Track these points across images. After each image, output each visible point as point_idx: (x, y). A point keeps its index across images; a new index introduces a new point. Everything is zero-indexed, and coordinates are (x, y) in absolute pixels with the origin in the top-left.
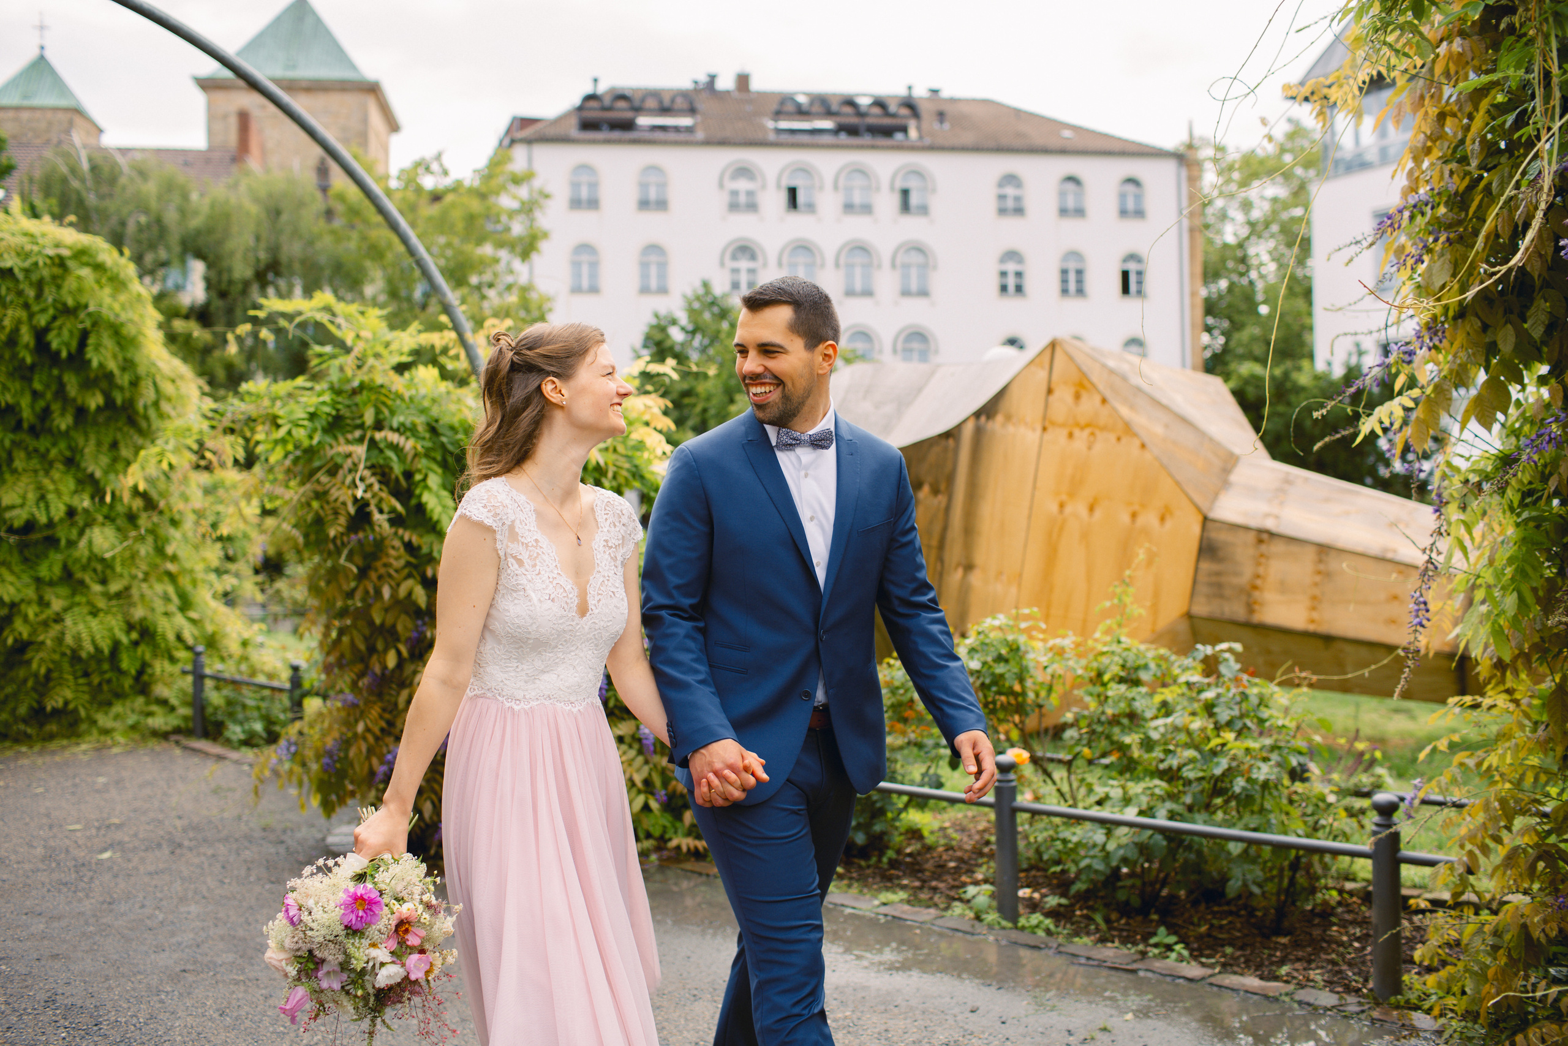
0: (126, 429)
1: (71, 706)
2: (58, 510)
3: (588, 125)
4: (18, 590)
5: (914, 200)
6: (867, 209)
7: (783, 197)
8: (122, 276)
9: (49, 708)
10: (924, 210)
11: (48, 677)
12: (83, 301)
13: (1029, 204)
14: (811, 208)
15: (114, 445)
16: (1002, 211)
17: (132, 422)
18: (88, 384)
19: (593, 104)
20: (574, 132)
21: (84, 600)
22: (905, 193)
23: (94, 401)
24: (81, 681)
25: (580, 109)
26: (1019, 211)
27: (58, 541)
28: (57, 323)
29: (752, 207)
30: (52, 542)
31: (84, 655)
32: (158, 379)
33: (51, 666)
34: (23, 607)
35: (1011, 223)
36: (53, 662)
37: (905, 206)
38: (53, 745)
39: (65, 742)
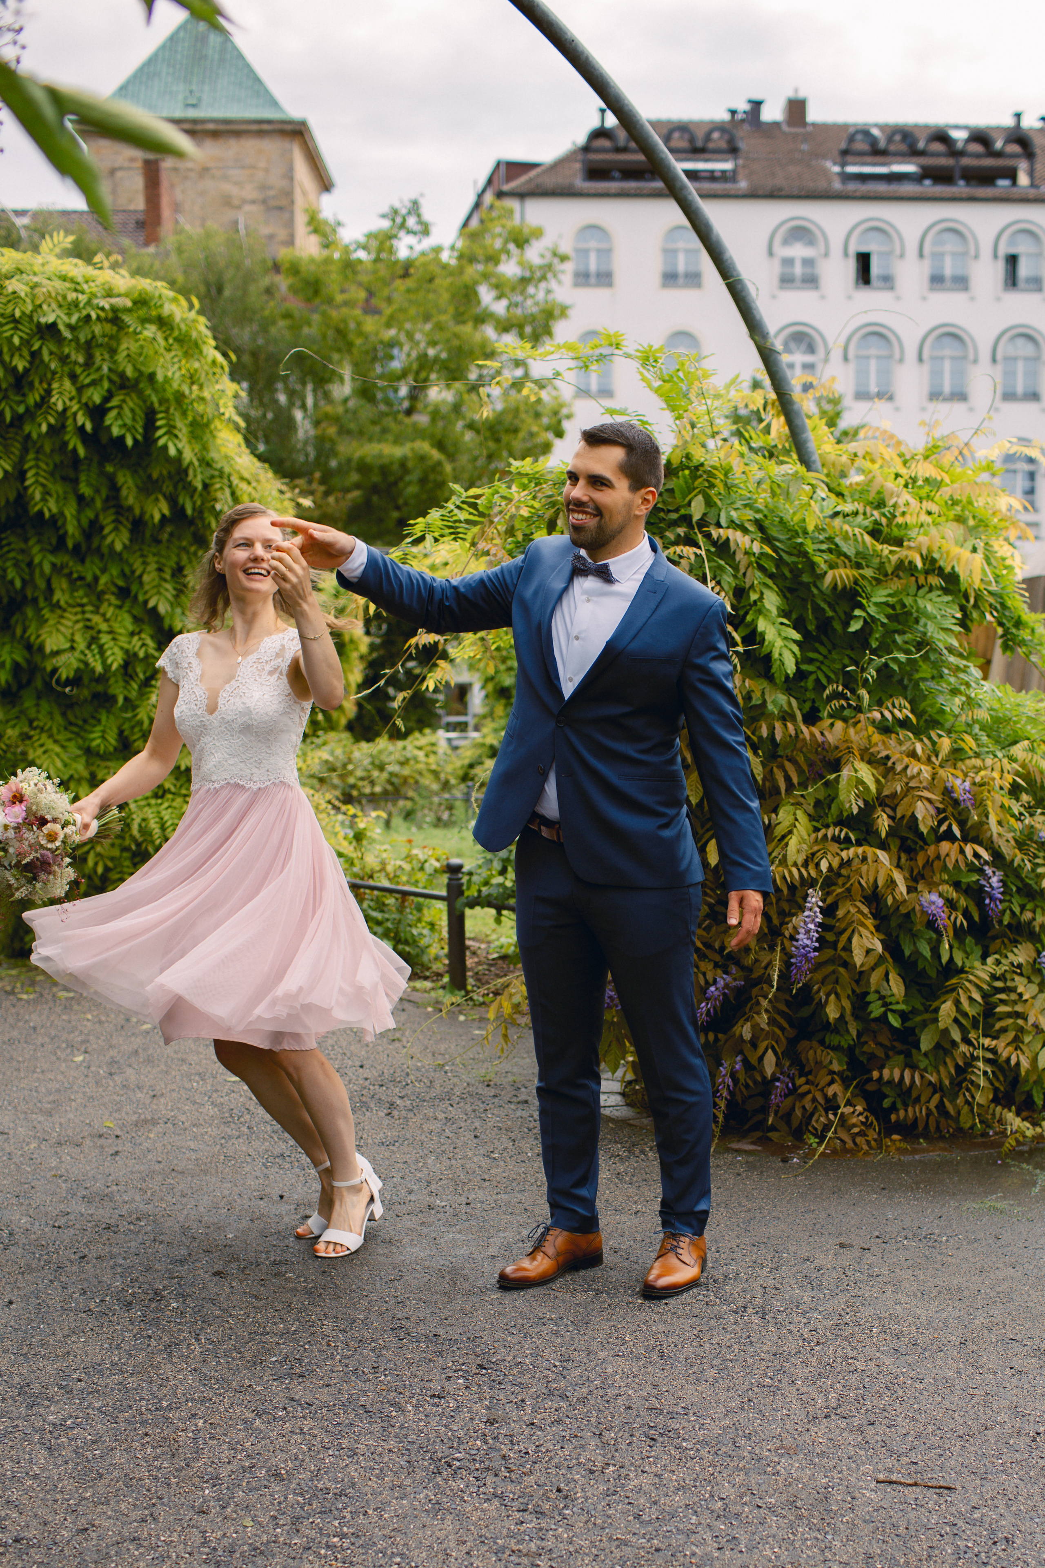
7: (851, 267)
14: (889, 282)
29: (811, 281)
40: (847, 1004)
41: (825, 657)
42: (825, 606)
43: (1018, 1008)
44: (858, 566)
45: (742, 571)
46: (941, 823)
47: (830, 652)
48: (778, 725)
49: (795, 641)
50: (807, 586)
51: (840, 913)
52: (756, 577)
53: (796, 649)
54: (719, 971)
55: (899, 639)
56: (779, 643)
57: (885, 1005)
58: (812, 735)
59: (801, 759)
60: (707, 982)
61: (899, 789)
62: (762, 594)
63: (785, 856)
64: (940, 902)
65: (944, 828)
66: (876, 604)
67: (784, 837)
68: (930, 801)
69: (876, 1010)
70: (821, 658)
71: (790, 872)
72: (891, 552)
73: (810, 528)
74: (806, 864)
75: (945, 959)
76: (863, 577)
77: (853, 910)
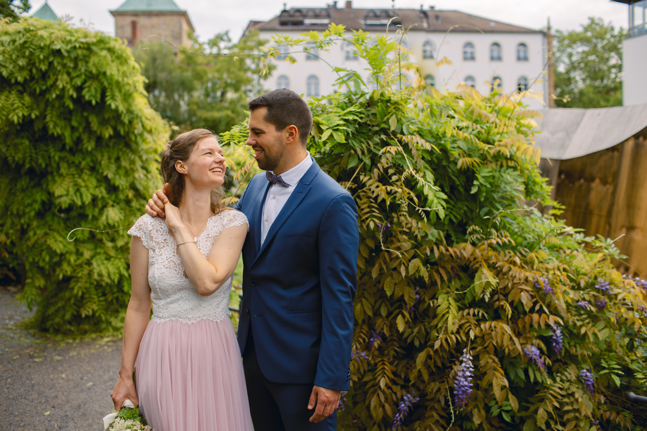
0: (124, 149)
1: (97, 314)
2: (88, 199)
3: (283, 23)
4: (65, 246)
8: (124, 55)
9: (83, 315)
11: (82, 297)
12: (102, 70)
13: (477, 55)
15: (118, 159)
16: (465, 59)
17: (128, 145)
18: (104, 123)
19: (285, 14)
20: (278, 27)
21: (102, 251)
23: (108, 132)
24: (102, 299)
25: (280, 16)
26: (473, 58)
27: (87, 216)
28: (87, 84)
29: (355, 59)
30: (83, 217)
31: (104, 284)
32: (144, 119)
33: (85, 291)
34: (68, 256)
35: (469, 64)
36: (86, 288)
37: (425, 56)
38: (87, 338)
39: (94, 336)
40: (483, 413)
41: (454, 206)
42: (454, 178)
43: (576, 407)
44: (470, 156)
45: (415, 160)
46: (535, 304)
47: (456, 203)
48: (435, 248)
49: (444, 200)
50: (445, 167)
51: (482, 362)
52: (422, 164)
53: (444, 204)
54: (404, 392)
55: (495, 196)
56: (436, 201)
57: (500, 407)
58: (455, 253)
59: (449, 267)
60: (397, 398)
61: (510, 285)
62: (425, 173)
63: (446, 328)
64: (538, 352)
65: (537, 308)
66: (484, 177)
67: (444, 315)
68: (527, 291)
69: (495, 411)
70: (451, 207)
71: (451, 338)
72: (489, 148)
73: (449, 135)
74: (458, 332)
75: (532, 379)
76: (475, 161)
77: (490, 361)
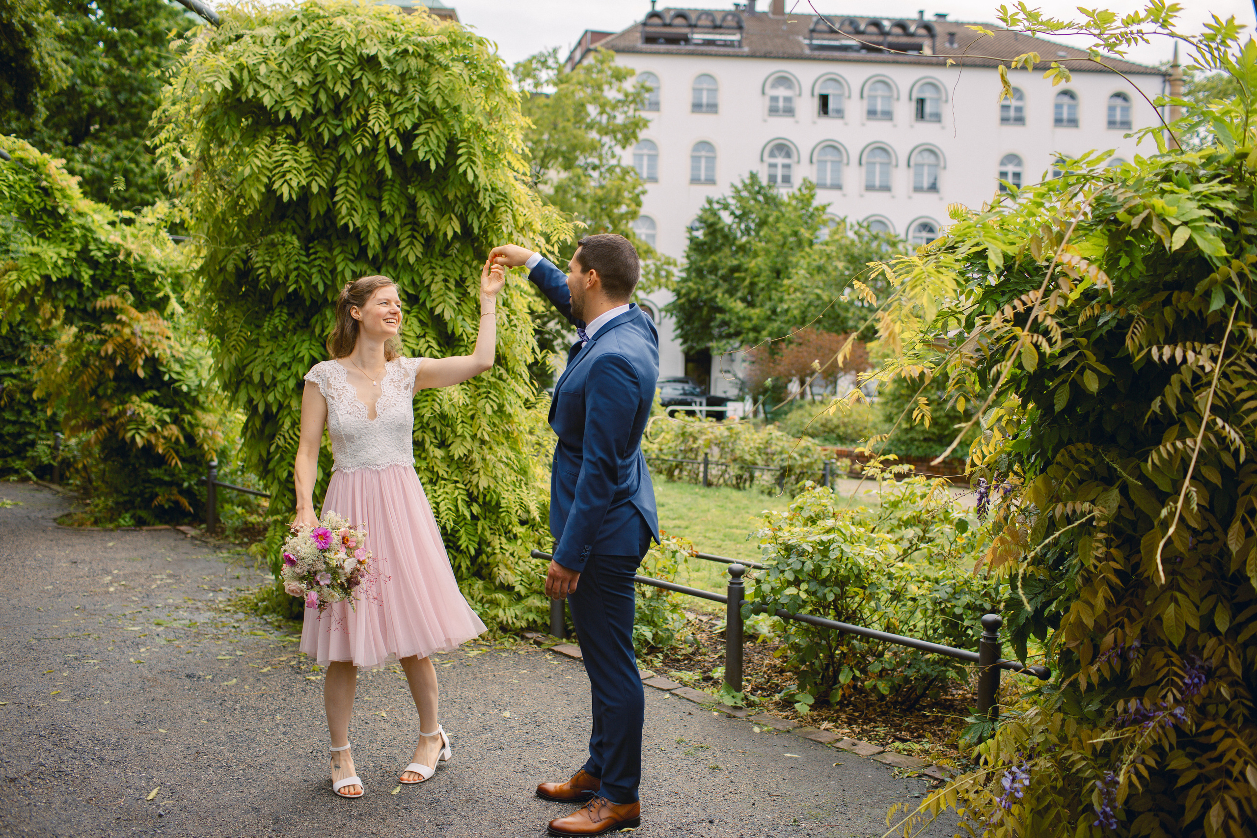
3: (650, 39)
5: (928, 108)
6: (888, 115)
7: (816, 103)
10: (937, 117)
13: (1029, 114)
14: (840, 113)
16: (1005, 120)
19: (656, 21)
20: (640, 45)
22: (921, 102)
25: (644, 24)
26: (1020, 120)
29: (789, 111)
35: (1013, 130)
37: (921, 114)
